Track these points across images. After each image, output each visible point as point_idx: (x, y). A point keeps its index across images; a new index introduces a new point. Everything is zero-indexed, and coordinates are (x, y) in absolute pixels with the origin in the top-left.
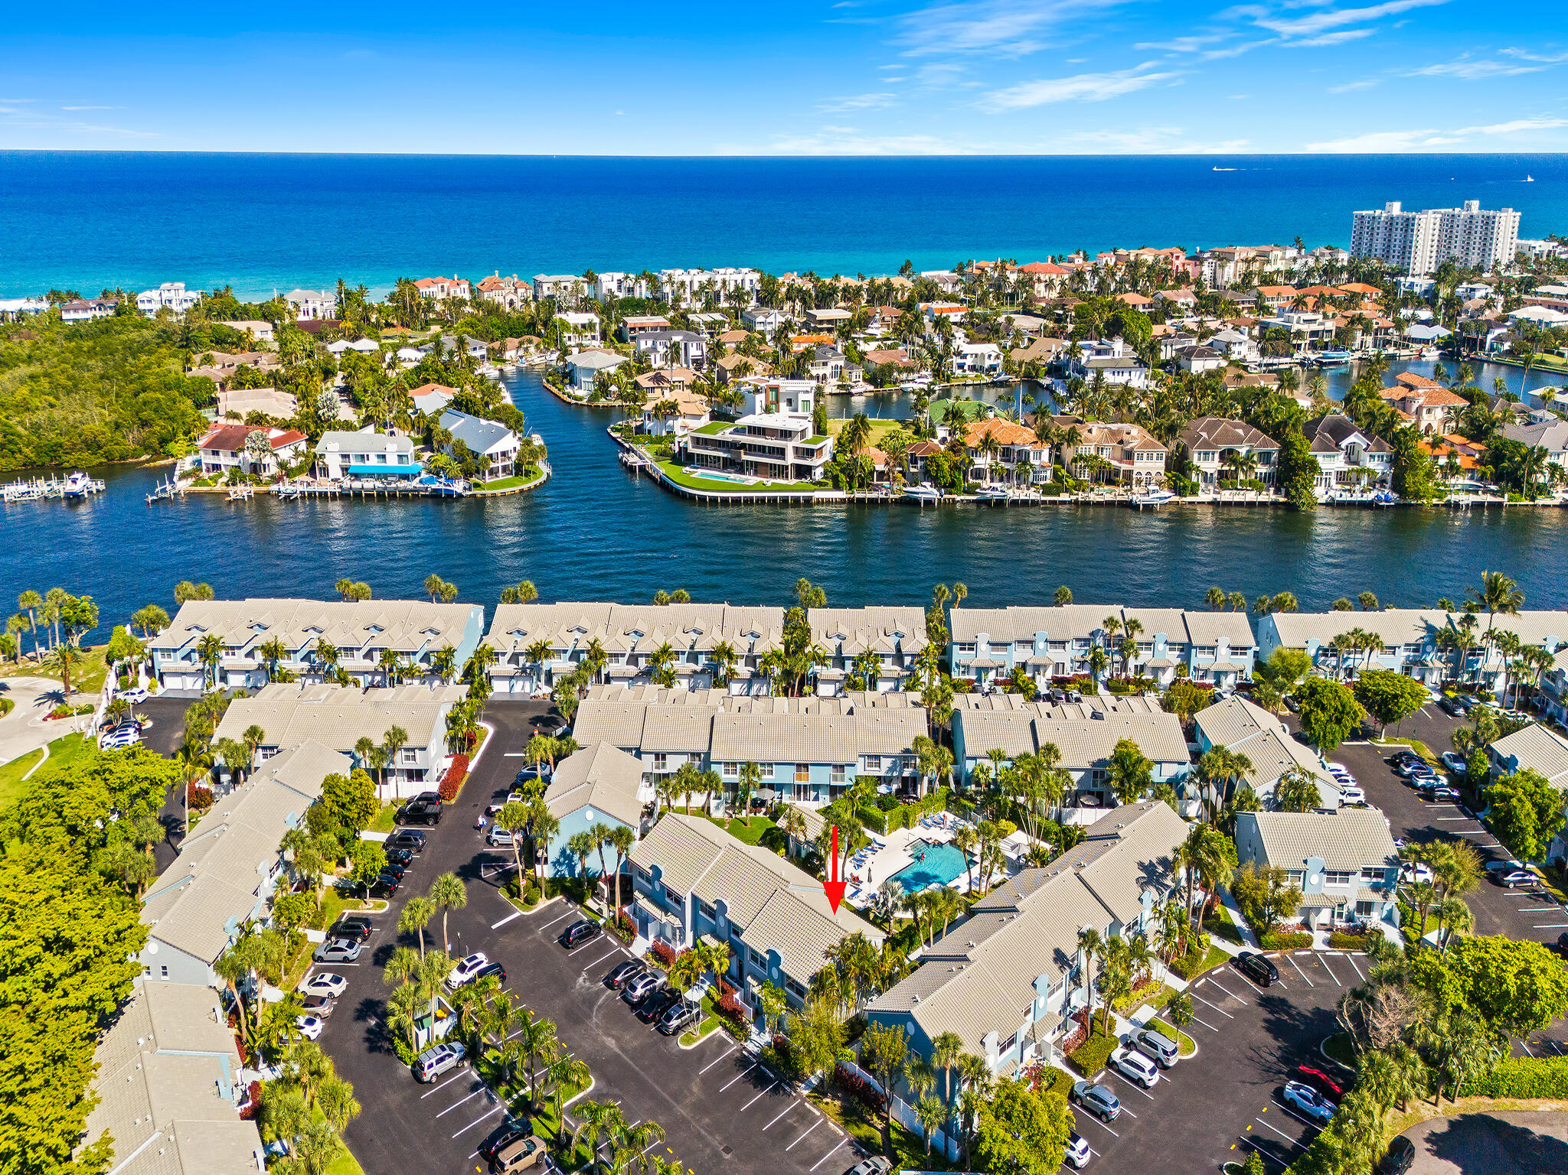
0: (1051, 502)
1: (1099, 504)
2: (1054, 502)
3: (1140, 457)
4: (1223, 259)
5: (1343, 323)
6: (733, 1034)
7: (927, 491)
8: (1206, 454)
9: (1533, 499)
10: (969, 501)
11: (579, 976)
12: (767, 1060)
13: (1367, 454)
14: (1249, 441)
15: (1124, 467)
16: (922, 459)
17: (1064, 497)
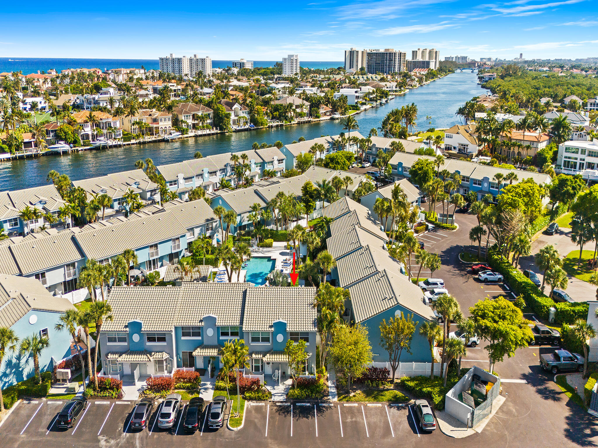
0: (128, 145)
1: (150, 142)
2: (129, 144)
3: (161, 120)
4: (117, 73)
5: (183, 87)
6: (259, 399)
7: (62, 146)
8: (187, 116)
9: (290, 122)
10: (85, 150)
11: (99, 441)
12: (297, 398)
13: (241, 111)
14: (202, 110)
15: (155, 126)
16: (52, 131)
17: (133, 141)
